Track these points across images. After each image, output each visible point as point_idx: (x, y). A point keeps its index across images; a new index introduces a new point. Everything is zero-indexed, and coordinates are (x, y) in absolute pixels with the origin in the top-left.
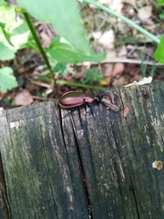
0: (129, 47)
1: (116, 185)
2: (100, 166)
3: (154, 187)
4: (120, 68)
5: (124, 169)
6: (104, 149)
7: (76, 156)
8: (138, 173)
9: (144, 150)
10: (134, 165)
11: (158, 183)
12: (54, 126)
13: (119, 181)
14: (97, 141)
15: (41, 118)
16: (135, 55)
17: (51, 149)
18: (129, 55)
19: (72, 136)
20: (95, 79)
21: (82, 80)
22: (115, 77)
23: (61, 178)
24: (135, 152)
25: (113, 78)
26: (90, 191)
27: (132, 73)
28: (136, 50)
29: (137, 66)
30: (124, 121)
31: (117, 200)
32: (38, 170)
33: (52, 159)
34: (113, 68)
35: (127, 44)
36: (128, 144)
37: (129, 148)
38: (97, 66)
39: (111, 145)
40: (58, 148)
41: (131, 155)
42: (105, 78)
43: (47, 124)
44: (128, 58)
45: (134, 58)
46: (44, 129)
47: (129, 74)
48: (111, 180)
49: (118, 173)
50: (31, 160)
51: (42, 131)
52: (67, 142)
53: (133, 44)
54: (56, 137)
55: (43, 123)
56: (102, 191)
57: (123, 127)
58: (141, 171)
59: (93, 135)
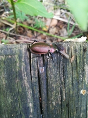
0: (62, 11)
1: (60, 103)
2: (52, 92)
3: (79, 104)
4: (55, 22)
5: (65, 94)
6: (56, 81)
7: (38, 84)
8: (73, 96)
9: (78, 83)
10: (71, 92)
11: (81, 102)
12: (26, 63)
13: (62, 101)
14: (53, 76)
15: (17, 56)
16: (65, 16)
17: (21, 79)
18: (61, 15)
19: (37, 71)
20: (40, 26)
21: (32, 25)
22: (51, 27)
23: (27, 98)
24: (73, 84)
25: (50, 27)
26: (43, 106)
27: (61, 26)
28: (65, 14)
29: (64, 23)
30: (70, 64)
31: (59, 112)
32: (11, 92)
33: (22, 86)
34: (51, 21)
35: (61, 9)
36: (70, 79)
37: (70, 81)
38: (42, 18)
39: (60, 79)
40: (26, 78)
41: (71, 86)
42: (46, 26)
43: (20, 61)
44: (61, 17)
45: (63, 18)
46: (18, 65)
47: (59, 27)
48: (57, 100)
49: (62, 96)
50: (6, 85)
51: (16, 66)
52: (32, 75)
53: (64, 10)
54: (26, 71)
55: (17, 60)
56: (51, 106)
57: (69, 68)
58: (74, 95)
59: (51, 72)
